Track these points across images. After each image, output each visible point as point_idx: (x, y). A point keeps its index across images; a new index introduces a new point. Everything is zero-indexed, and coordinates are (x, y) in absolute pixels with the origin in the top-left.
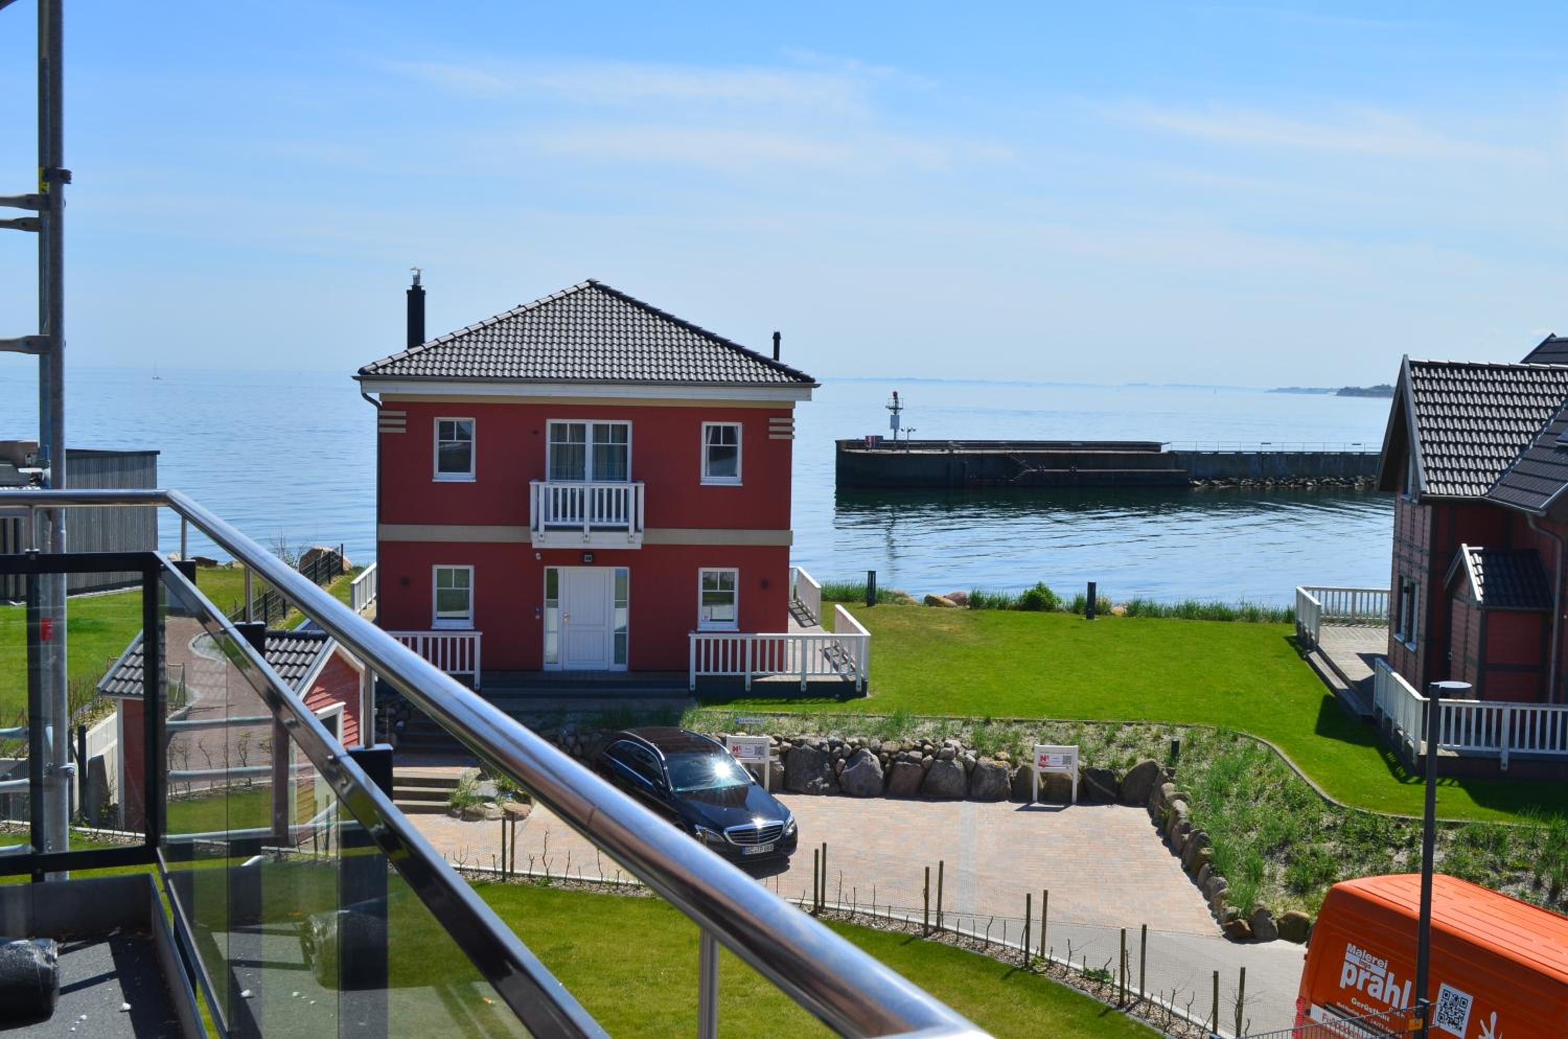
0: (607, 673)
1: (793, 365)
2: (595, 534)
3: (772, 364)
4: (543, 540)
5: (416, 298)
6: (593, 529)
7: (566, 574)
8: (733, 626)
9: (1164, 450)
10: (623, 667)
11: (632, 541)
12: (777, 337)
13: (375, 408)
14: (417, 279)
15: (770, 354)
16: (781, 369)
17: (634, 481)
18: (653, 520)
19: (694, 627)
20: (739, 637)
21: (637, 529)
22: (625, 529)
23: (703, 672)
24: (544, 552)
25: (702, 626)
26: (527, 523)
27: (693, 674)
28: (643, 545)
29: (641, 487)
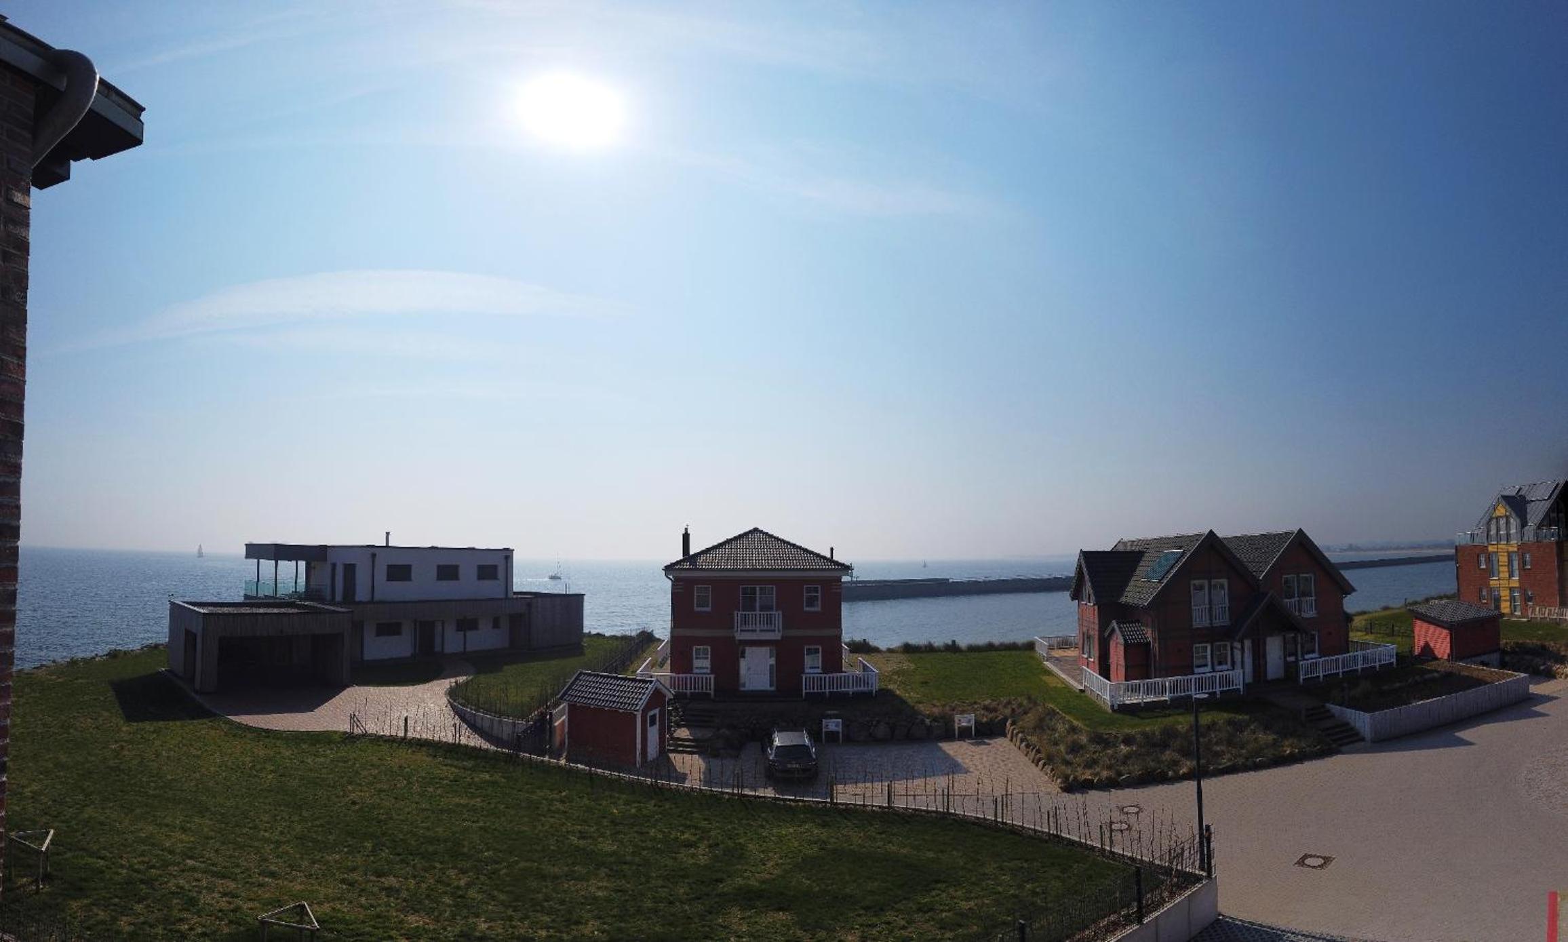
0: (766, 691)
1: (841, 560)
2: (763, 633)
3: (831, 560)
4: (739, 636)
5: (686, 537)
6: (761, 631)
7: (748, 650)
8: (819, 671)
9: (951, 581)
10: (773, 689)
11: (777, 636)
12: (832, 550)
13: (670, 582)
14: (686, 529)
15: (828, 556)
16: (837, 563)
17: (776, 611)
18: (786, 626)
19: (803, 672)
20: (823, 676)
21: (779, 631)
22: (774, 631)
23: (808, 691)
24: (740, 641)
25: (807, 671)
26: (733, 628)
27: (804, 691)
28: (782, 637)
29: (780, 612)
